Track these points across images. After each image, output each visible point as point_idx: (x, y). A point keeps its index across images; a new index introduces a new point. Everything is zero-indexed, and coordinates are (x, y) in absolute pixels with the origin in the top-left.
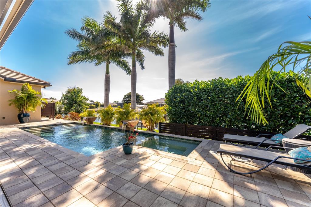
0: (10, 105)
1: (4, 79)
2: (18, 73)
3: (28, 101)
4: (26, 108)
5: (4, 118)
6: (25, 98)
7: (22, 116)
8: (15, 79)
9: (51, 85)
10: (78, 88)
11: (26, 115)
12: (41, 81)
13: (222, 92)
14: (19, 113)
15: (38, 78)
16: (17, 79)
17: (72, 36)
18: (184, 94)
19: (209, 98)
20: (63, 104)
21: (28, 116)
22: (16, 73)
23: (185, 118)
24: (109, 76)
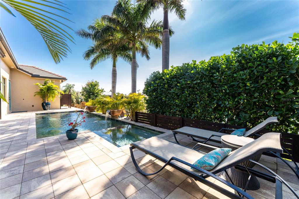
0: (35, 95)
1: (31, 75)
2: (44, 71)
3: (48, 93)
4: (47, 98)
5: (33, 106)
6: (45, 91)
7: (45, 105)
8: (39, 75)
9: (67, 79)
10: (96, 81)
11: (48, 104)
12: (59, 76)
13: (191, 77)
14: (42, 102)
15: (57, 74)
16: (40, 75)
17: (81, 35)
18: (157, 82)
19: (178, 84)
20: (82, 95)
21: (49, 105)
22: (42, 71)
23: (159, 107)
24: (116, 69)
